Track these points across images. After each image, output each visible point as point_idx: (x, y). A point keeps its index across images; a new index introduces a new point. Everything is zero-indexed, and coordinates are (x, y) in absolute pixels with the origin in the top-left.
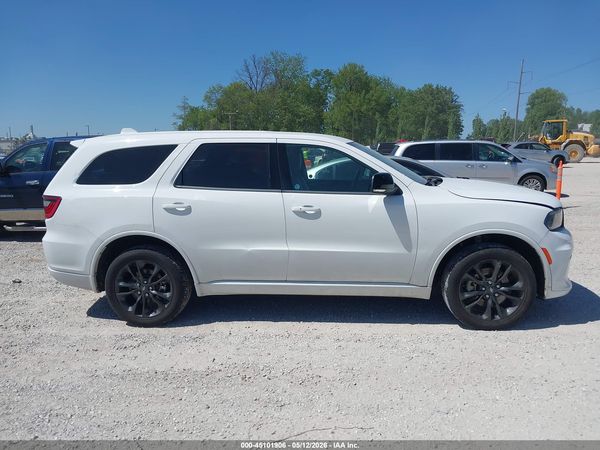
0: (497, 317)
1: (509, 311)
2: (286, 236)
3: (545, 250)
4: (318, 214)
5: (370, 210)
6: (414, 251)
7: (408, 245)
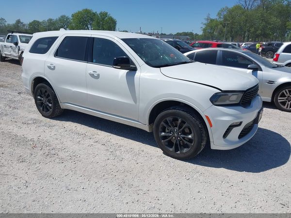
0: (179, 152)
1: (185, 150)
2: (86, 86)
3: (207, 117)
4: (98, 77)
5: (120, 77)
6: (138, 103)
7: (135, 100)
